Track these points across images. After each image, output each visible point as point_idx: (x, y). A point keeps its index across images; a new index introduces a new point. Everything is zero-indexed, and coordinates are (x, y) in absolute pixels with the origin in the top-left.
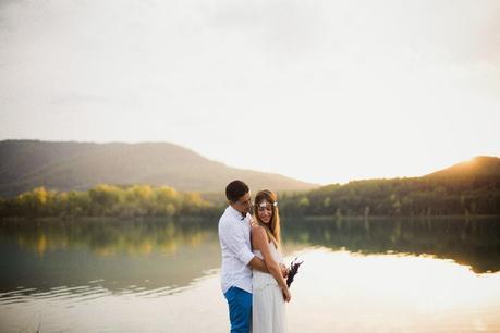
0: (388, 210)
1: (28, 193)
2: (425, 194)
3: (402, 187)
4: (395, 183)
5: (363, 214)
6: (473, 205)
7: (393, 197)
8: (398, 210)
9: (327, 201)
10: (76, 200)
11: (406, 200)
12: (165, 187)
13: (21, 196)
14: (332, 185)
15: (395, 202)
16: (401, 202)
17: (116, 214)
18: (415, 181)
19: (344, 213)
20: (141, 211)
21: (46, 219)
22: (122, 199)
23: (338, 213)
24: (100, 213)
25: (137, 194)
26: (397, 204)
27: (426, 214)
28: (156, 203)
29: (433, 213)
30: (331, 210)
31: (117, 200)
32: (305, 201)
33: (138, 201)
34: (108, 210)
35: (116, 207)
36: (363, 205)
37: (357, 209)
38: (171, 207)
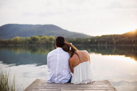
0: (112, 43)
1: (14, 38)
2: (122, 39)
3: (116, 37)
4: (114, 35)
5: (105, 44)
6: (136, 42)
7: (114, 40)
8: (115, 43)
9: (96, 41)
10: (27, 40)
11: (117, 40)
12: (51, 36)
14: (97, 36)
17: (38, 44)
18: (120, 35)
19: (100, 44)
20: (45, 43)
21: (19, 45)
22: (40, 40)
23: (99, 44)
24: (34, 43)
25: (44, 39)
26: (115, 42)
27: (122, 44)
28: (49, 41)
29: (125, 44)
30: (97, 43)
31: (38, 39)
32: (89, 40)
33: (44, 40)
34: (36, 43)
35: (38, 42)
36: (105, 41)
37: (104, 42)
38: (53, 42)
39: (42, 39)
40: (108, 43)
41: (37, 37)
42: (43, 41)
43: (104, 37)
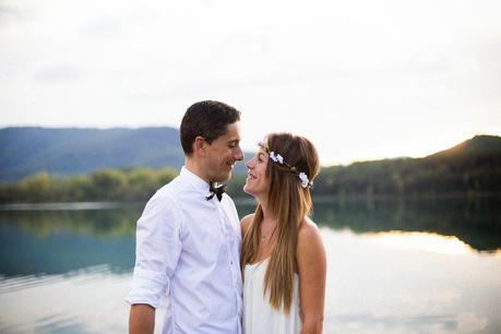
1: (31, 179)
7: (396, 176)
8: (401, 190)
11: (409, 178)
16: (404, 181)
22: (125, 183)
23: (342, 193)
26: (400, 184)
35: (118, 191)
39: (132, 182)
40: (376, 191)
41: (114, 173)
42: (138, 187)
43: (359, 167)
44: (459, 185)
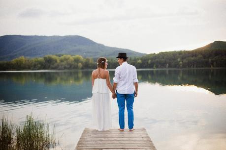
0: (177, 65)
1: (17, 59)
2: (193, 59)
3: (183, 55)
4: (180, 53)
5: (166, 67)
6: (215, 63)
7: (179, 60)
8: (181, 66)
9: (150, 61)
10: (38, 61)
11: (185, 61)
12: (77, 56)
13: (13, 60)
14: (152, 54)
15: (180, 62)
16: (182, 62)
18: (189, 52)
19: (157, 66)
20: (67, 66)
22: (58, 61)
25: (66, 59)
27: (193, 67)
28: (73, 63)
29: (197, 67)
30: (151, 65)
31: (56, 61)
32: (140, 61)
34: (52, 66)
35: (56, 64)
36: (165, 63)
37: (163, 64)
38: (80, 65)
39: (62, 61)
40: (170, 66)
41: (54, 57)
42: (64, 63)
43: (162, 54)
44: (207, 64)
